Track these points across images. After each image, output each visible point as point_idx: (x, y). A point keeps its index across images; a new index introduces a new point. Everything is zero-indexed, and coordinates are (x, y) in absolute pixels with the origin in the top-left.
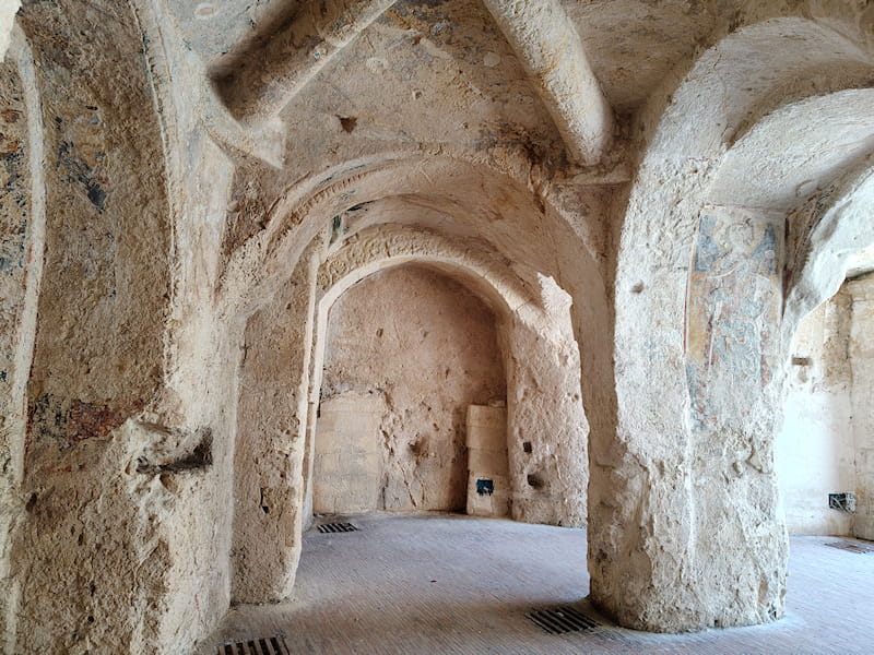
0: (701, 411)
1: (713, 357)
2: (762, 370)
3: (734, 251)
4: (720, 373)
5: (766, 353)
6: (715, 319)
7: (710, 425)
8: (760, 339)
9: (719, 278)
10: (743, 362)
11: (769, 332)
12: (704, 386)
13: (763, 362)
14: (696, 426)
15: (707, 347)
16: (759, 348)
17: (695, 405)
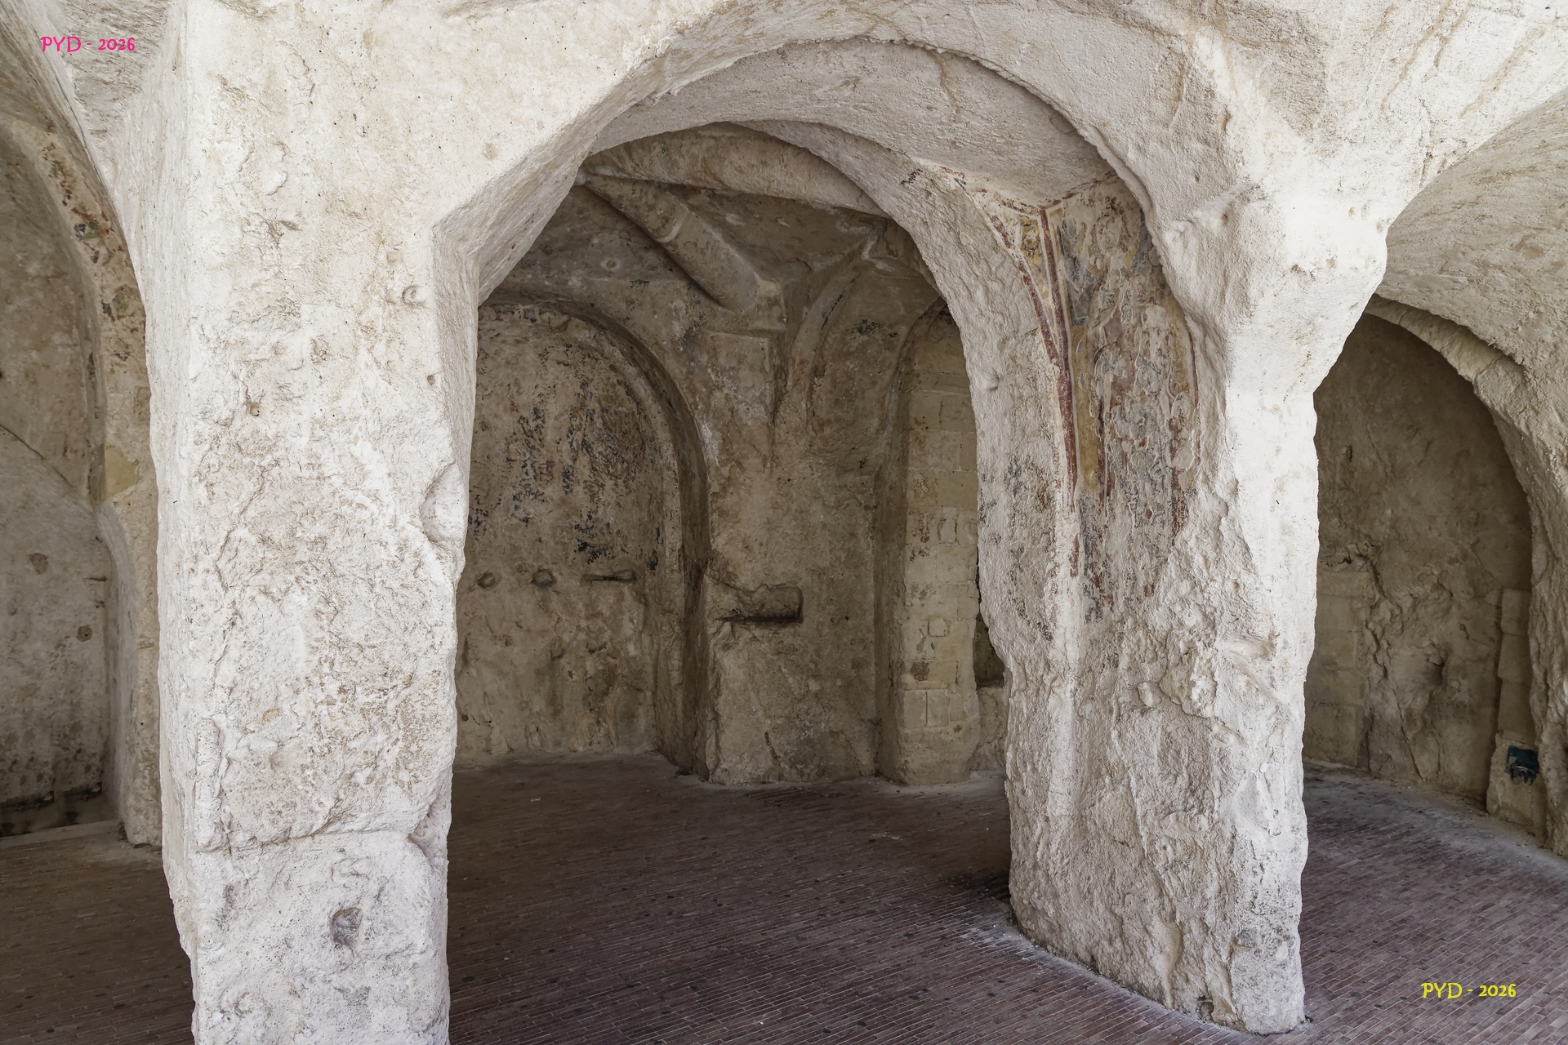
0: (1097, 581)
1: (1109, 481)
2: (1174, 502)
3: (1110, 270)
4: (1118, 510)
5: (1178, 463)
6: (1107, 408)
7: (1106, 609)
8: (1170, 434)
9: (1100, 329)
10: (1148, 486)
11: (1182, 418)
12: (1100, 536)
13: (1175, 485)
14: (1091, 610)
15: (1101, 463)
16: (1168, 454)
17: (1089, 572)
